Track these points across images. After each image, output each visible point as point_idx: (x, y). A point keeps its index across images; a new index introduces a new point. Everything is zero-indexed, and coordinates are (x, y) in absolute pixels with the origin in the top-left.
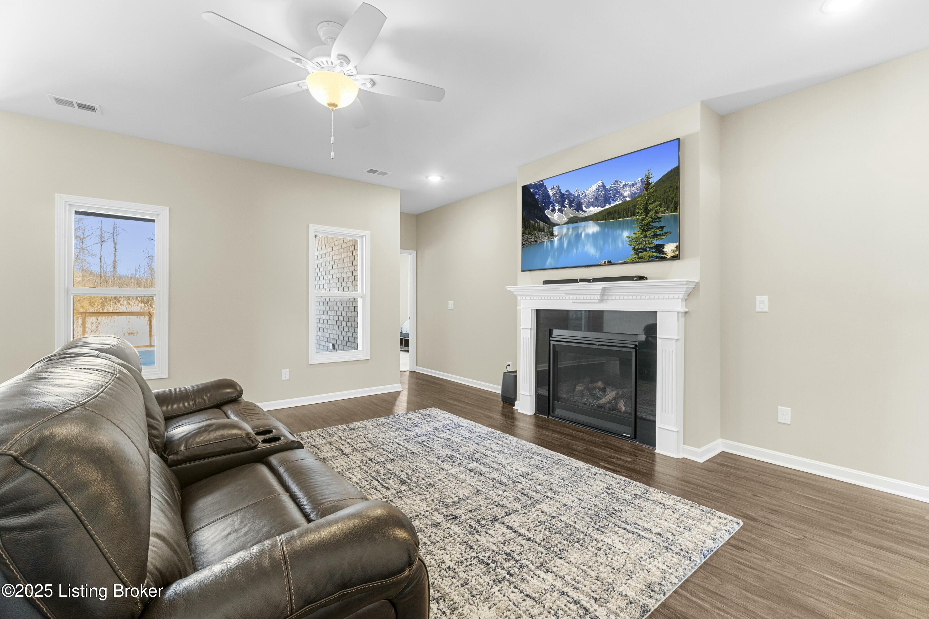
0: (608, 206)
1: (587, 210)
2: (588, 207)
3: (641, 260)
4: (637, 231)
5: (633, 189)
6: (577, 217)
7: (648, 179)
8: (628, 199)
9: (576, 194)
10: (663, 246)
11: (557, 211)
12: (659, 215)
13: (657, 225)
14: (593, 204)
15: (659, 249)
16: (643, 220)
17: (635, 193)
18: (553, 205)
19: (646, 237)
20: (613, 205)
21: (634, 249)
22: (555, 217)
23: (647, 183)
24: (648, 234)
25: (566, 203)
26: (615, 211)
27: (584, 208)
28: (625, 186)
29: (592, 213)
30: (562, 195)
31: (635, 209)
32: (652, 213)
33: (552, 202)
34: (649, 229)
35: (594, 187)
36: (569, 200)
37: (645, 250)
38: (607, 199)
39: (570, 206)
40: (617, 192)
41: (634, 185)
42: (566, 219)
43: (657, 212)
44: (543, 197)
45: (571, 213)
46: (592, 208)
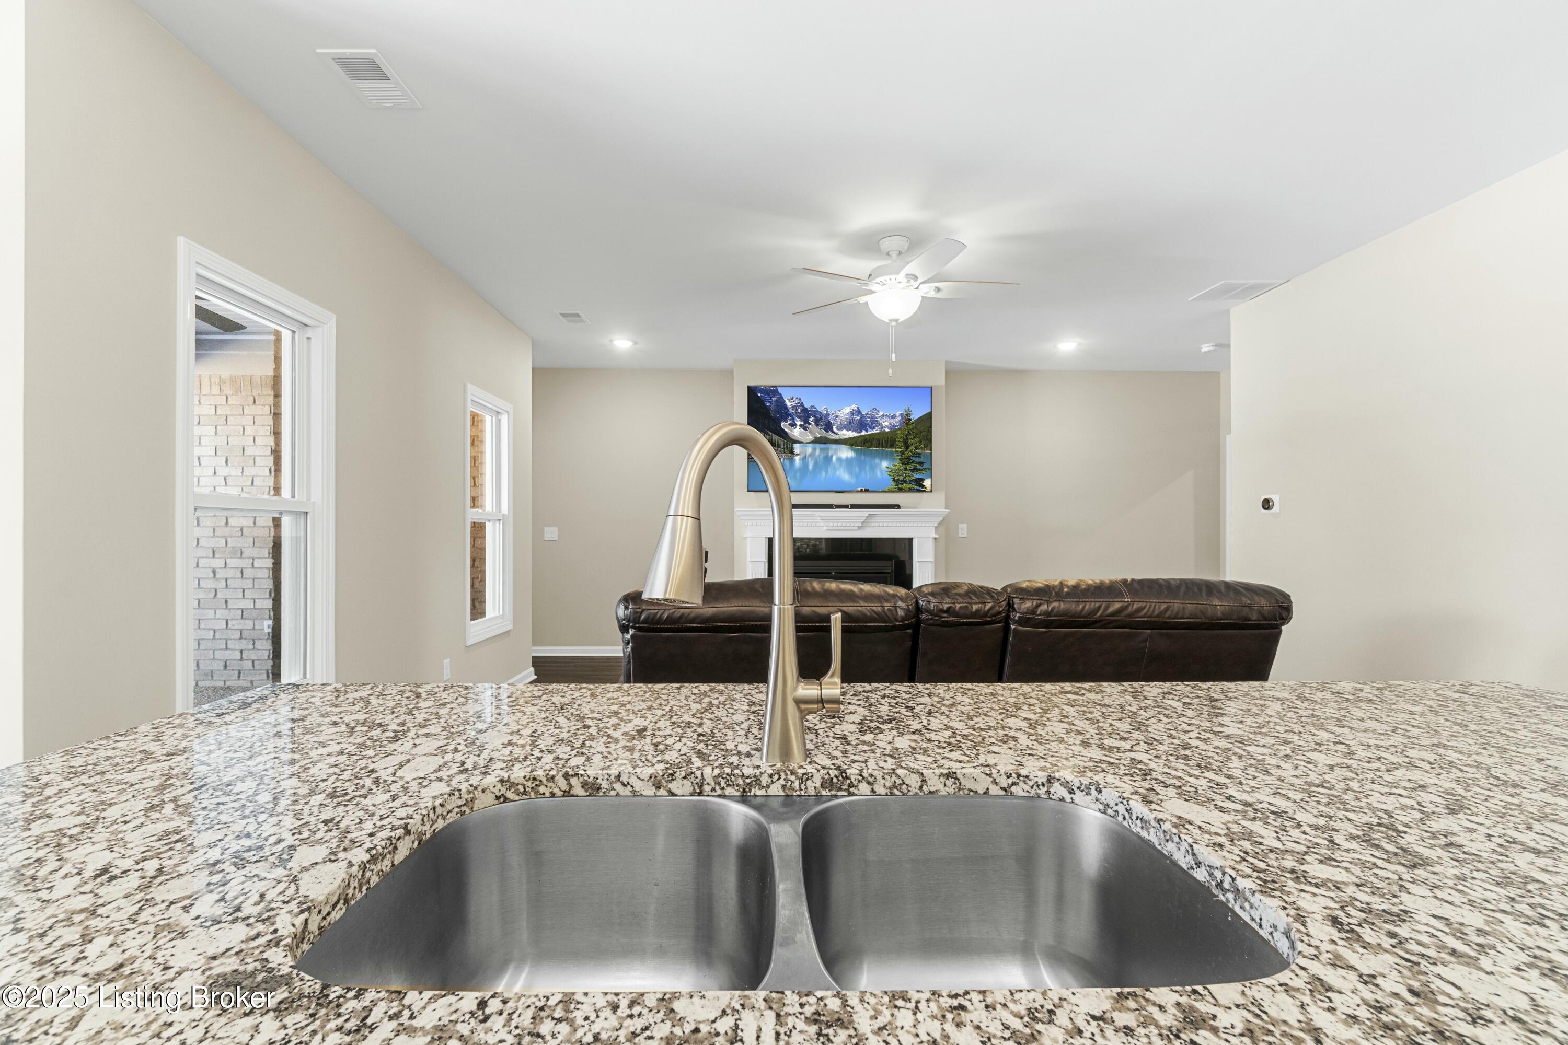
0: (864, 433)
1: (839, 433)
2: (841, 427)
3: (901, 490)
4: (897, 463)
5: (893, 422)
6: (825, 438)
7: (908, 415)
8: (887, 430)
9: (825, 413)
10: (923, 480)
11: (798, 427)
12: (919, 451)
13: (917, 460)
14: (847, 427)
15: (919, 482)
16: (903, 453)
17: (894, 426)
18: (793, 419)
19: (906, 469)
20: (870, 432)
21: (894, 480)
22: (796, 433)
23: (906, 418)
24: (908, 467)
25: (811, 419)
26: (873, 439)
27: (835, 429)
28: (883, 416)
29: (845, 437)
30: (805, 410)
31: (895, 441)
32: (911, 448)
33: (790, 415)
34: (909, 463)
35: (847, 410)
36: (815, 417)
37: (905, 482)
38: (862, 425)
39: (817, 425)
40: (874, 422)
41: (893, 417)
42: (811, 438)
43: (916, 448)
44: (778, 406)
45: (819, 433)
46: (844, 432)
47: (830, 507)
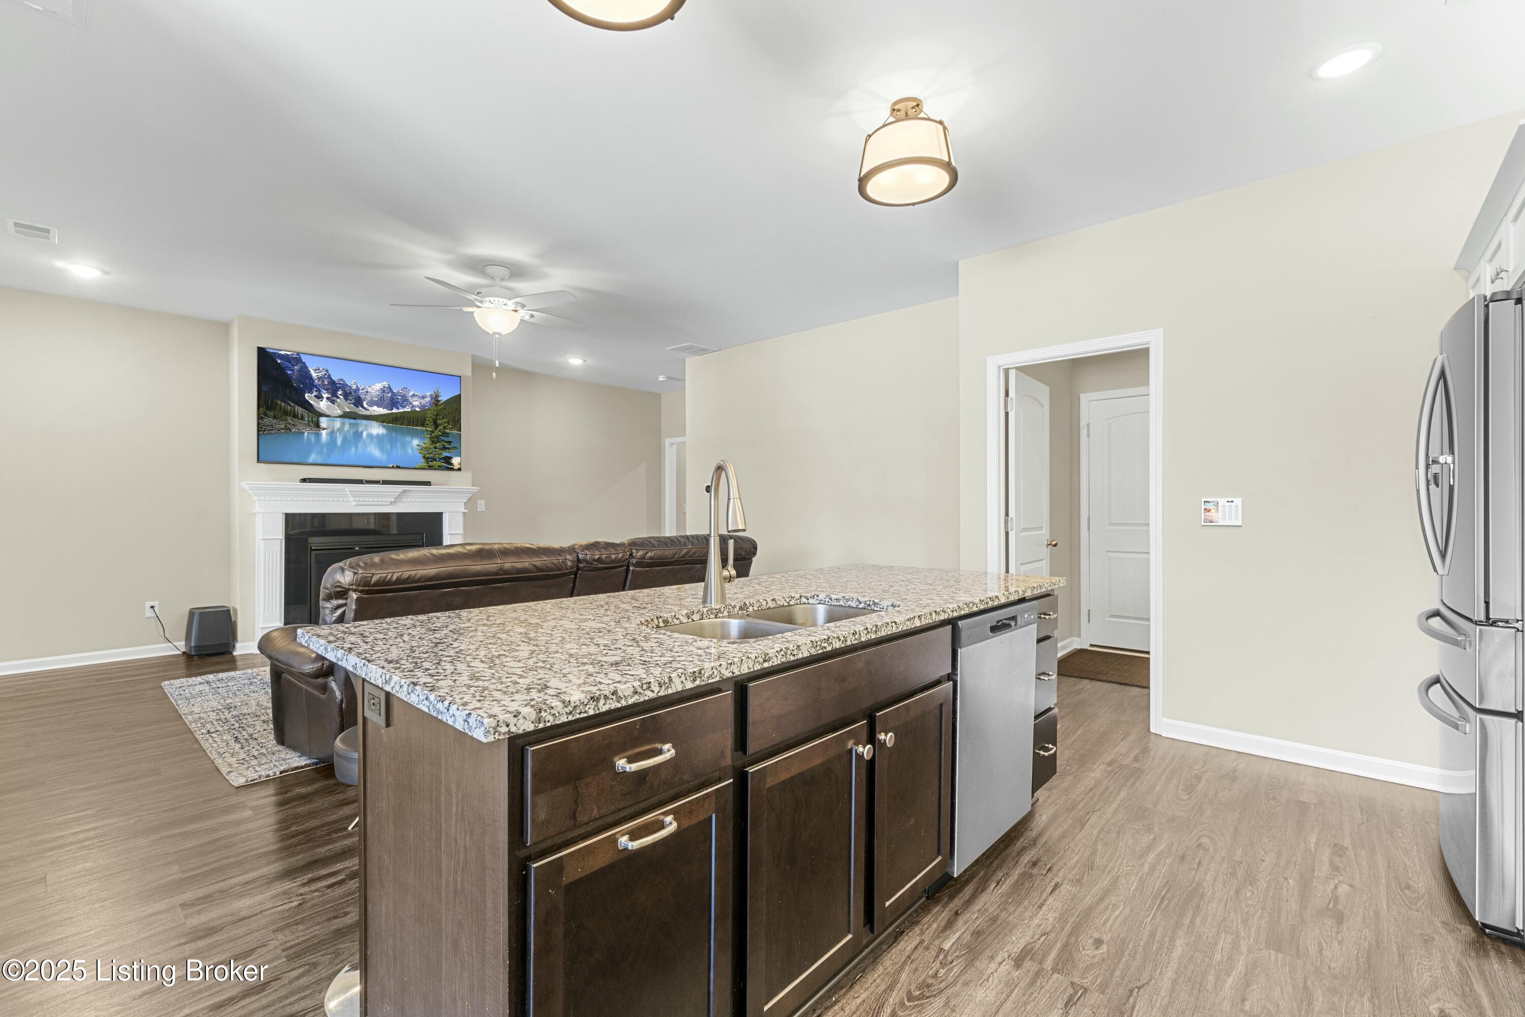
0: (395, 411)
1: (370, 408)
2: (371, 404)
3: (431, 468)
4: (427, 441)
5: (423, 402)
6: (355, 413)
7: (437, 396)
8: (417, 409)
9: (354, 387)
10: (451, 458)
11: (325, 400)
12: (447, 431)
13: (446, 439)
14: (379, 404)
15: (448, 460)
16: (432, 432)
17: (424, 406)
18: (319, 391)
19: (435, 448)
20: (400, 411)
21: (424, 457)
22: (323, 405)
23: (436, 399)
24: (437, 445)
25: (340, 392)
26: (404, 418)
27: (365, 405)
28: (414, 395)
29: (376, 413)
30: (332, 382)
31: (425, 420)
32: (441, 428)
33: (316, 386)
34: (438, 442)
35: (378, 386)
36: (344, 390)
37: (435, 460)
38: (393, 403)
39: (346, 398)
40: (405, 401)
41: (423, 397)
42: (339, 412)
43: (445, 428)
44: (301, 376)
45: (348, 407)
46: (375, 408)
47: (360, 482)
